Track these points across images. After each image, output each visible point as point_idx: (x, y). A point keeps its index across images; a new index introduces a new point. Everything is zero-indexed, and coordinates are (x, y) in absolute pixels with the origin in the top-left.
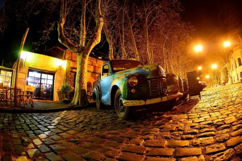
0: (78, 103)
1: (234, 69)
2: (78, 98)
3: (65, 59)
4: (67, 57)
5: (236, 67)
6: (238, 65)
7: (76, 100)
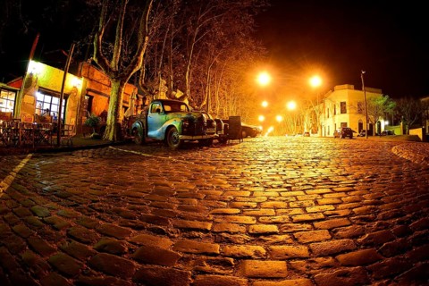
0: (113, 138)
1: (330, 116)
2: (114, 133)
3: (80, 76)
4: (83, 74)
5: (335, 113)
6: (338, 110)
7: (110, 135)
